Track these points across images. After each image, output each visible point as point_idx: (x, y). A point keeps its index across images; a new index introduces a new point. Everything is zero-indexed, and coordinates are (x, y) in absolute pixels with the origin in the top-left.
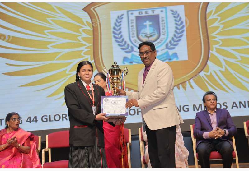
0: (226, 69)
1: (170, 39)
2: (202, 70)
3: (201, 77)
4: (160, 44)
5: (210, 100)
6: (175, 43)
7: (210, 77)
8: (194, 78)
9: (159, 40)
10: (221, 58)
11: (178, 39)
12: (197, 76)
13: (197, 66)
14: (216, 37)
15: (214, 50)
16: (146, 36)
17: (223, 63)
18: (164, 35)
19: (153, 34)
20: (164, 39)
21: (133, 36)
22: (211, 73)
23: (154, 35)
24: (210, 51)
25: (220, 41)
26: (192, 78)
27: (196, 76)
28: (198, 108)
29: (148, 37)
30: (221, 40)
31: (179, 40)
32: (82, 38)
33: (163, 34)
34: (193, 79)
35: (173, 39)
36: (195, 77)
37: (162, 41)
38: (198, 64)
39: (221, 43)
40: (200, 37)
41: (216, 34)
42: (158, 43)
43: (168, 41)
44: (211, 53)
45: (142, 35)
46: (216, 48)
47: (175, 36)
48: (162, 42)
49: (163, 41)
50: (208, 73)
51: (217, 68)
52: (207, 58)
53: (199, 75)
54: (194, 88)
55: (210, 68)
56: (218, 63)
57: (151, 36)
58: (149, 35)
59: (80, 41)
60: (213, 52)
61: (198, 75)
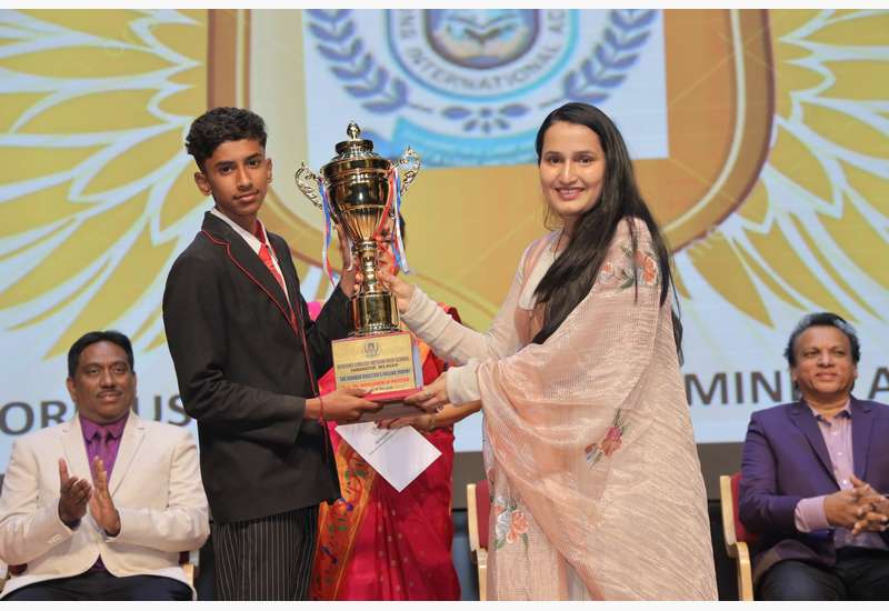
0: (848, 206)
1: (584, 50)
2: (733, 208)
3: (725, 241)
4: (534, 77)
5: (817, 352)
6: (610, 73)
7: (771, 243)
8: (691, 247)
9: (530, 58)
10: (826, 152)
11: (623, 54)
12: (710, 235)
13: (707, 190)
14: (808, 52)
15: (797, 111)
16: (471, 35)
17: (838, 179)
18: (557, 30)
19: (501, 25)
20: (555, 50)
21: (407, 28)
22: (775, 225)
23: (509, 28)
24: (778, 120)
25: (823, 71)
26: (686, 244)
27: (702, 235)
28: (706, 390)
29: (482, 40)
30: (828, 64)
31: (630, 61)
32: (150, 27)
33: (553, 24)
34: (690, 253)
35: (599, 51)
36: (702, 242)
37: (546, 58)
38: (714, 179)
39: (830, 80)
40: (731, 49)
41: (809, 38)
42: (529, 68)
43: (574, 64)
44: (780, 128)
45: (449, 29)
46: (804, 105)
47: (609, 36)
48: (547, 68)
49: (552, 63)
50: (760, 222)
51: (805, 203)
52: (759, 151)
53: (720, 235)
54: (692, 293)
55: (772, 200)
56: (811, 178)
57: (495, 34)
58: (483, 27)
59: (140, 42)
60: (790, 124)
61: (713, 230)
